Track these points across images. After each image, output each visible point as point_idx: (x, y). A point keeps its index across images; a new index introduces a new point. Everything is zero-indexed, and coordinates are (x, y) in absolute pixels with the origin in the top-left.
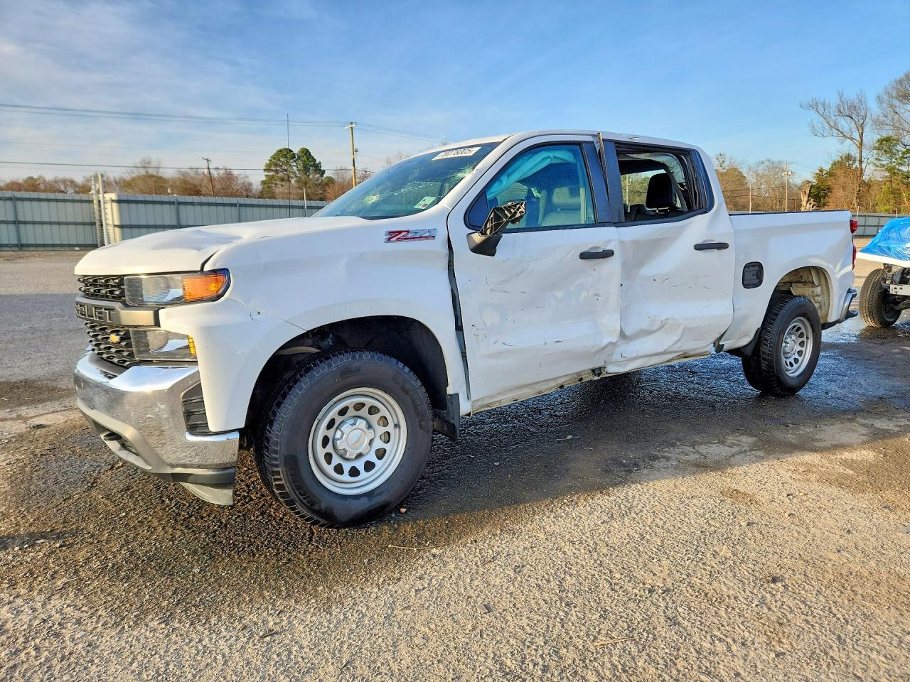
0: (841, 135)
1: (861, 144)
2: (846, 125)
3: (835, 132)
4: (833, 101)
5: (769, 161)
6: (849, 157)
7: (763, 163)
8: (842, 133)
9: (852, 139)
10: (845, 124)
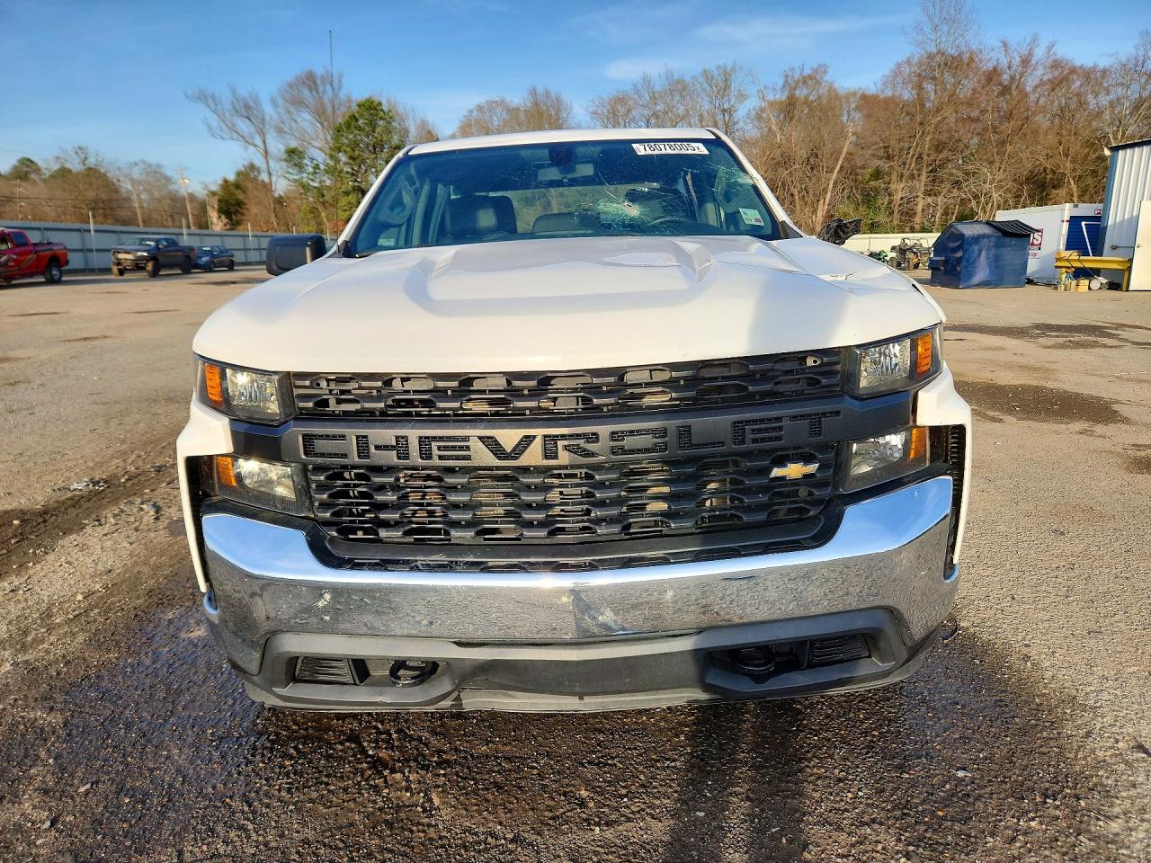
0: (241, 139)
1: (266, 152)
2: (245, 129)
3: (235, 135)
4: (225, 95)
5: (144, 162)
6: (252, 167)
7: (136, 164)
8: (242, 137)
9: (255, 146)
10: (244, 126)
